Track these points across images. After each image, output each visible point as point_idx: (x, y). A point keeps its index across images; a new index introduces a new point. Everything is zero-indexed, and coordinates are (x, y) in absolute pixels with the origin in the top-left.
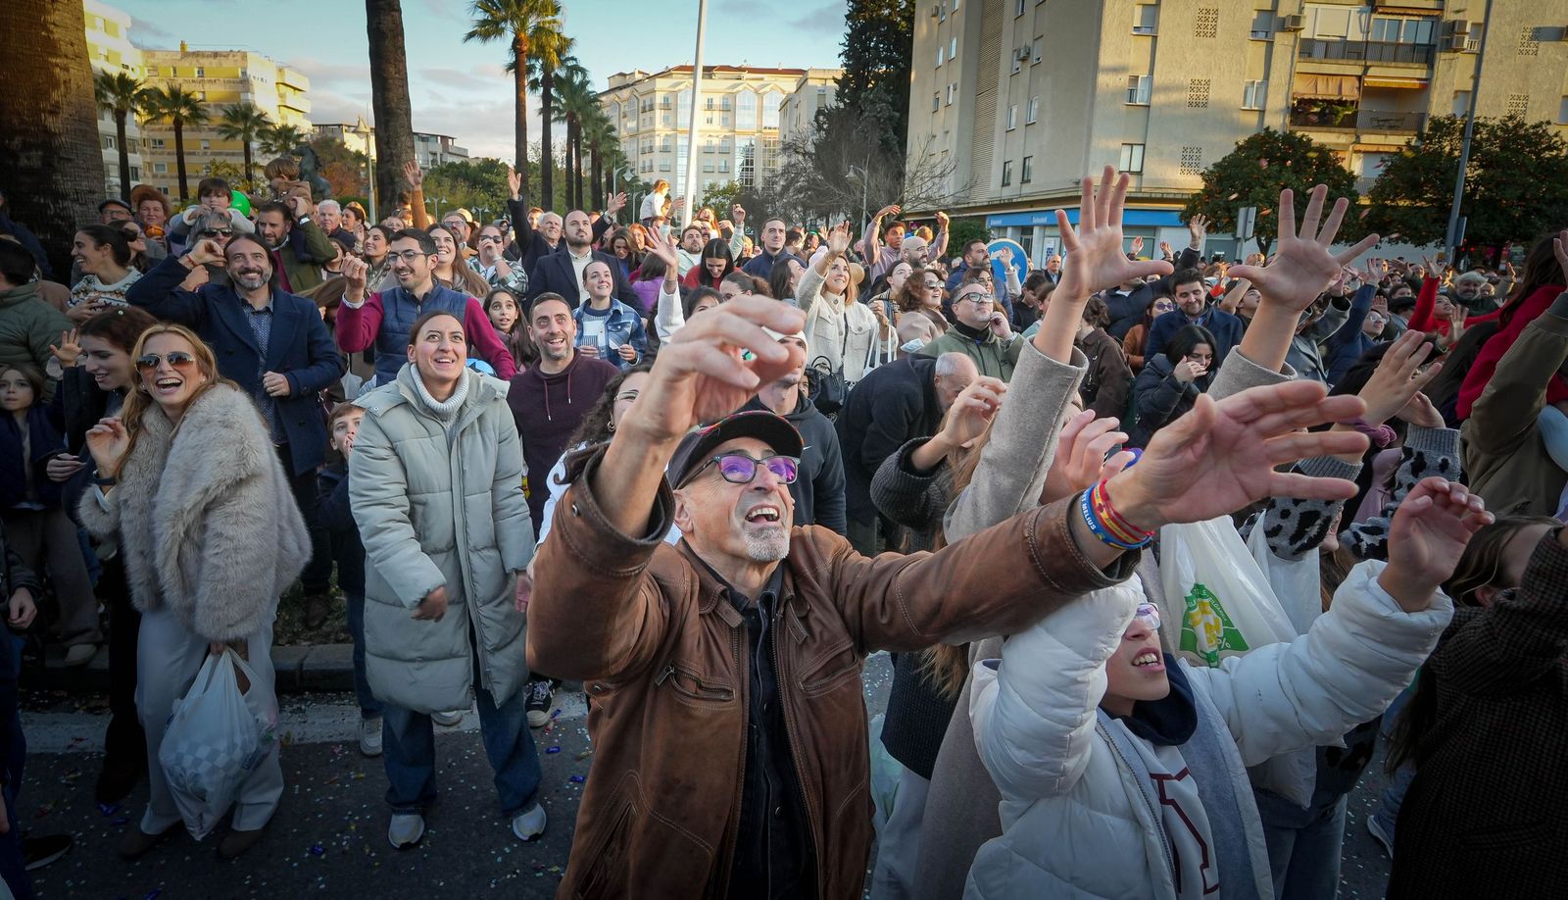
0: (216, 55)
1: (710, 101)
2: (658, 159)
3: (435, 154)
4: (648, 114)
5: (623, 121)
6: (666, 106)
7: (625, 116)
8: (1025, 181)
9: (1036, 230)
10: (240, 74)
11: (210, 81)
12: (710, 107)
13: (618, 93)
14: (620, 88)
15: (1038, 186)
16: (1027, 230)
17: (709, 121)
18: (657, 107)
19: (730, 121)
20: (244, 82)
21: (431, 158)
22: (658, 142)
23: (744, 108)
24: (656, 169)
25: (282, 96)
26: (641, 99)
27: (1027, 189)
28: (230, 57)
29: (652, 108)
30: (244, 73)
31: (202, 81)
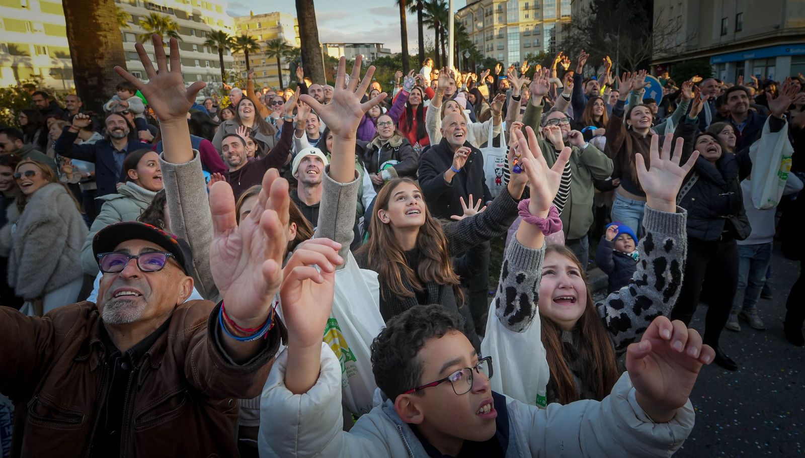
0: (266, 15)
1: (527, 4)
2: (496, 43)
3: (373, 54)
4: (489, 18)
5: (475, 23)
6: (500, 11)
7: (476, 20)
8: (738, 29)
9: (747, 64)
10: (277, 24)
11: (264, 29)
12: (527, 7)
13: (472, 7)
14: (472, 4)
15: (747, 33)
16: (740, 64)
17: (527, 16)
18: (494, 12)
19: (539, 15)
20: (279, 28)
21: (371, 56)
22: (496, 33)
23: (548, 6)
24: (495, 48)
26: (485, 9)
27: (739, 36)
28: (272, 16)
29: (491, 13)
30: (279, 23)
31: (260, 30)
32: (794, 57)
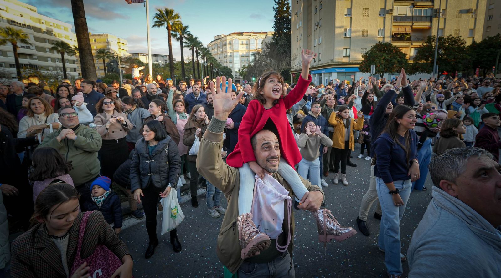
0: (99, 35)
1: (242, 42)
2: (229, 59)
3: (166, 60)
4: (225, 47)
5: (219, 49)
6: (230, 44)
7: (219, 47)
8: (319, 60)
9: (323, 75)
10: (106, 41)
11: (98, 43)
12: (242, 44)
13: (217, 41)
14: (217, 40)
15: (322, 63)
16: (321, 74)
17: (243, 48)
18: (227, 44)
19: (248, 47)
20: (108, 43)
21: (165, 61)
22: (228, 54)
23: (252, 43)
24: (228, 62)
25: (119, 46)
26: (223, 42)
27: (320, 63)
28: (103, 36)
29: (226, 45)
30: (107, 40)
31: (96, 43)
32: (338, 73)
